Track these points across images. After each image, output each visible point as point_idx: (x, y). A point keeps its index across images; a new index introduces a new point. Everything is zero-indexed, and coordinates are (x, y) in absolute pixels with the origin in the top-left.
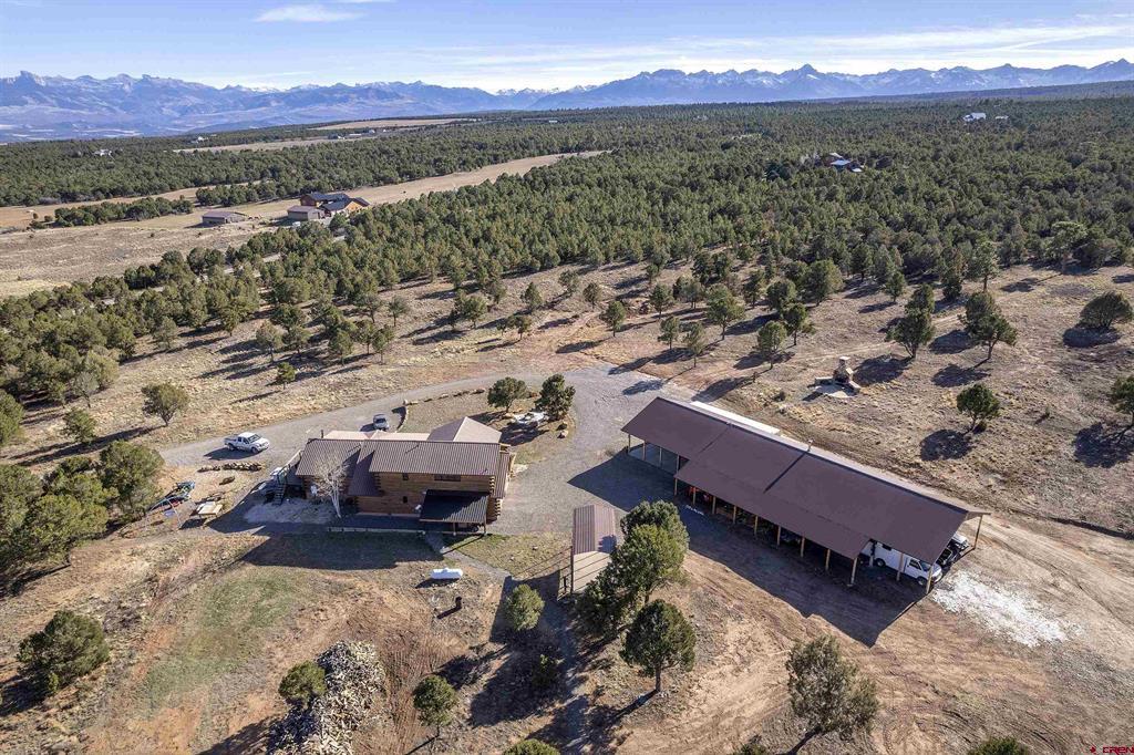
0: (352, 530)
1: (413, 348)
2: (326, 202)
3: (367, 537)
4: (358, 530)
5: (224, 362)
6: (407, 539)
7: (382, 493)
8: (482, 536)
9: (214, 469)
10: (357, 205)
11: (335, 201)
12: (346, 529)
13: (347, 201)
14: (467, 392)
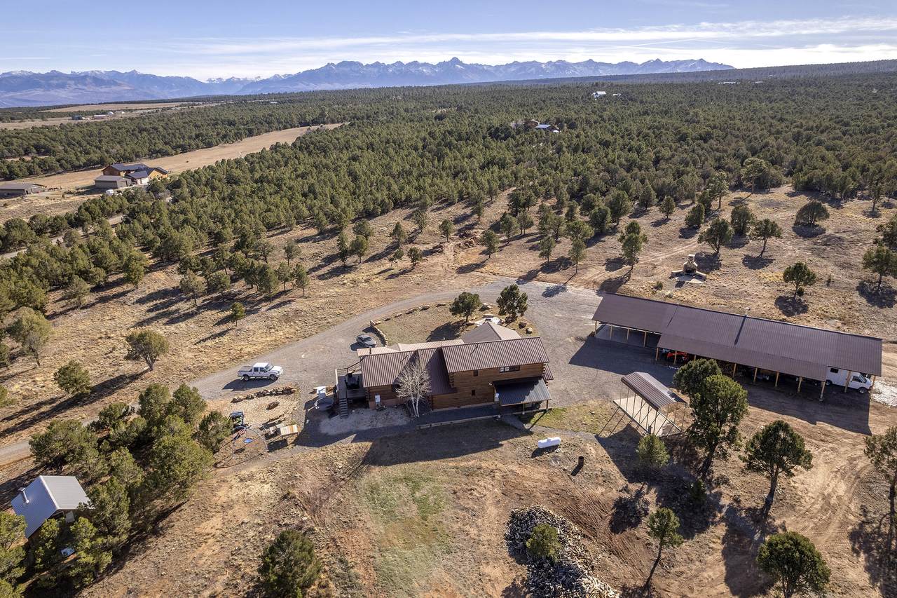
0: (439, 424)
1: (321, 283)
2: (129, 171)
3: (455, 427)
4: (444, 423)
5: (149, 311)
6: (488, 424)
7: (455, 390)
8: (545, 411)
9: (247, 398)
10: (158, 174)
11: (136, 171)
12: (433, 425)
13: (149, 170)
14: (416, 310)
